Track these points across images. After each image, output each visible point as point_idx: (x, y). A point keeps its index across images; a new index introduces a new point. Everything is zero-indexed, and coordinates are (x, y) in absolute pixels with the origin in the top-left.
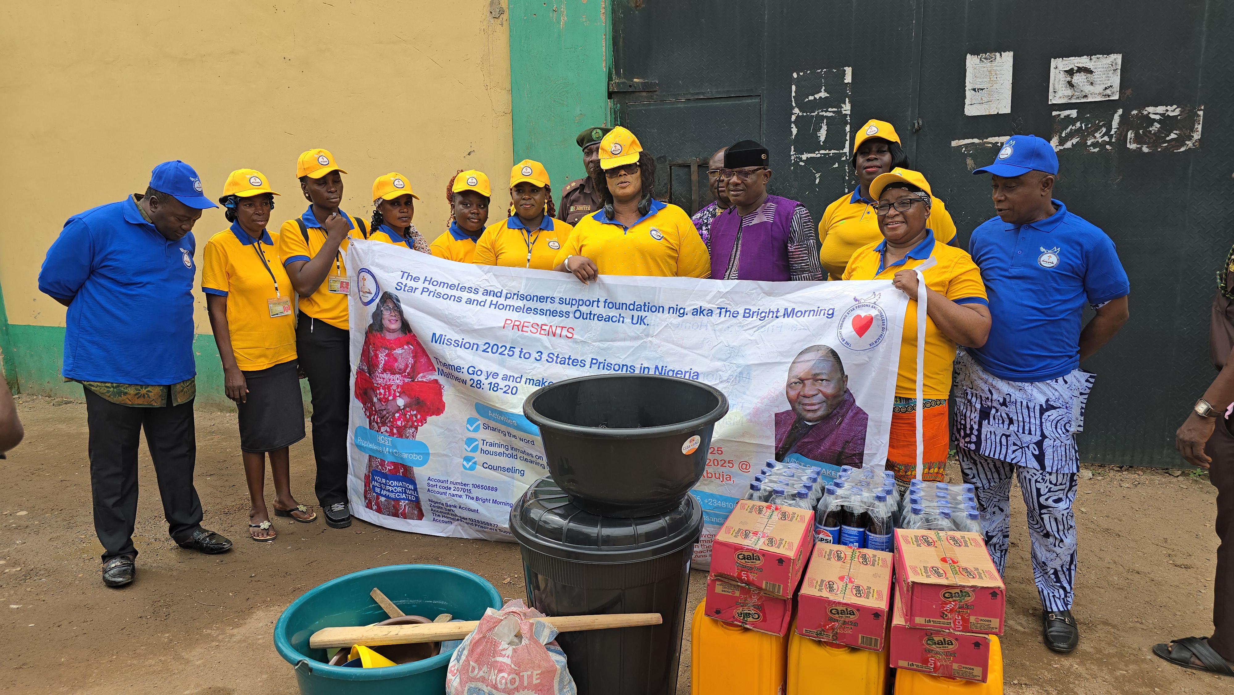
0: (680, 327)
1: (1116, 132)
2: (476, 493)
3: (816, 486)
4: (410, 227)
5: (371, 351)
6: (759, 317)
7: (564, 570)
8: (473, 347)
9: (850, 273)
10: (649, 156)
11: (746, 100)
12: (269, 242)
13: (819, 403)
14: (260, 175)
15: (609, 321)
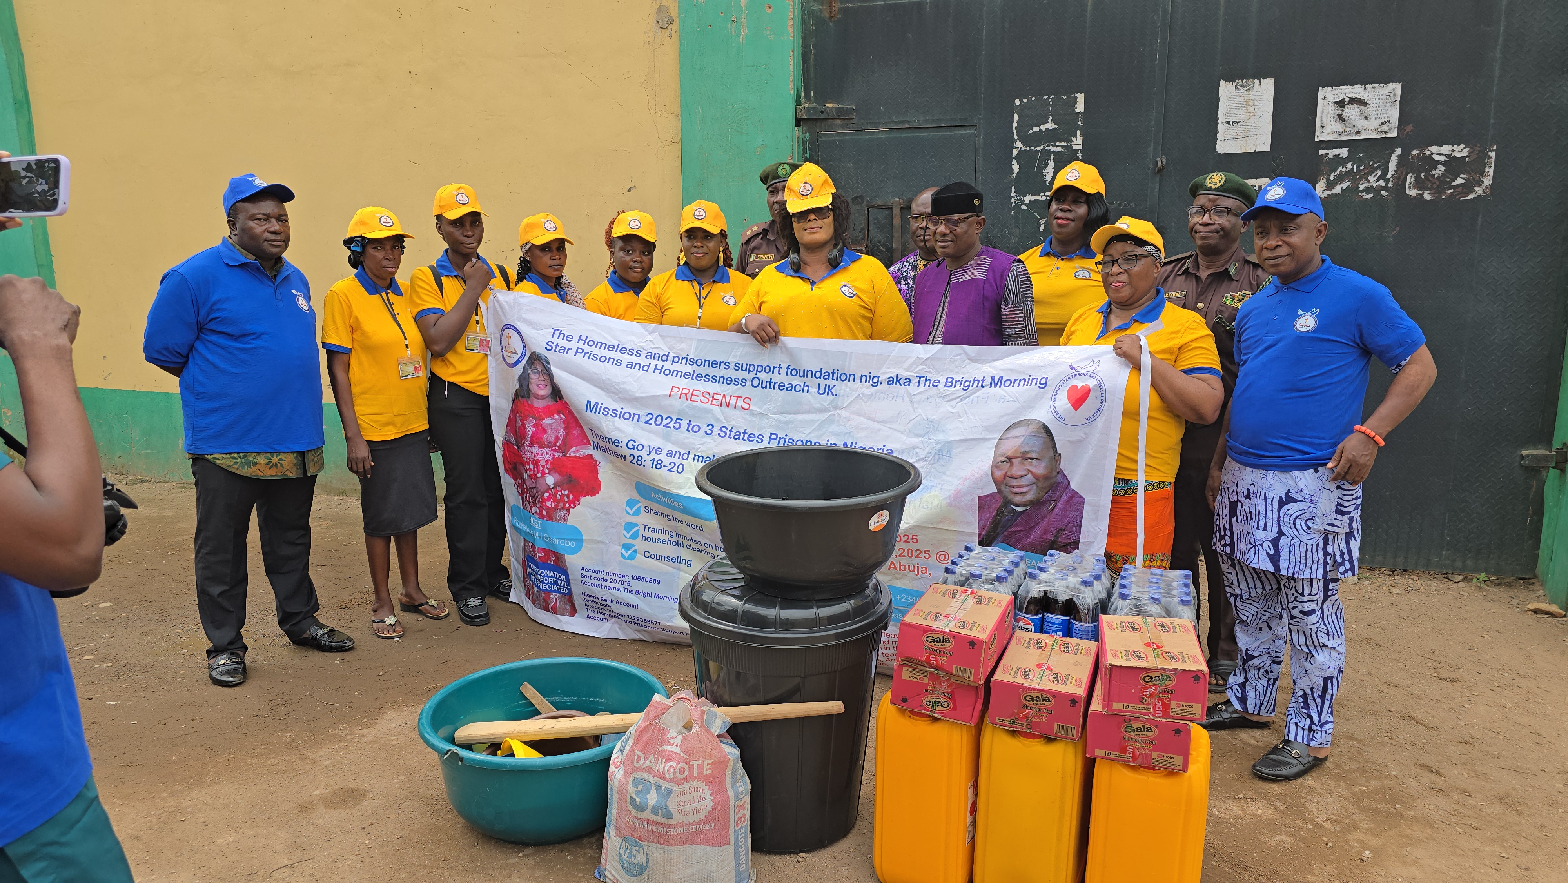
0: (873, 397)
1: (1393, 175)
2: (635, 585)
4: (562, 276)
5: (518, 420)
6: (962, 386)
7: (738, 655)
8: (633, 417)
10: (843, 198)
11: (959, 130)
12: (398, 292)
13: (1028, 485)
14: (390, 214)
15: (791, 390)
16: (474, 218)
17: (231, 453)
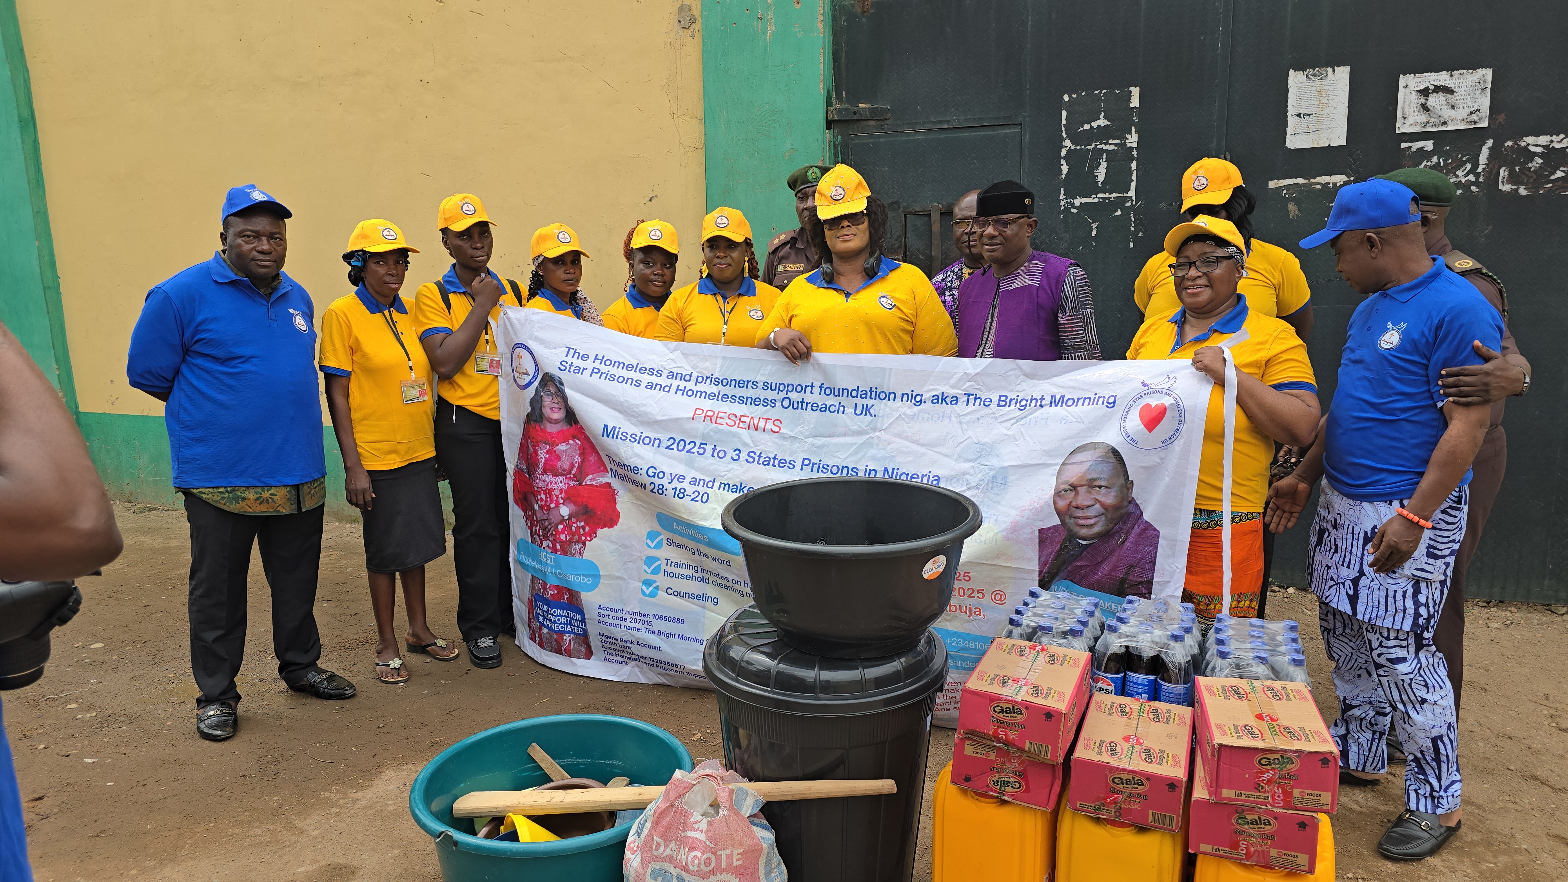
0: (916, 418)
1: (1484, 169)
2: (657, 625)
3: (1093, 622)
4: (578, 291)
5: (530, 446)
6: (1018, 406)
7: (772, 725)
8: (654, 442)
9: (1137, 350)
10: (878, 202)
11: (1002, 130)
12: (402, 310)
13: (1096, 516)
14: (394, 226)
15: (825, 411)
16: (482, 228)
17: (218, 487)
